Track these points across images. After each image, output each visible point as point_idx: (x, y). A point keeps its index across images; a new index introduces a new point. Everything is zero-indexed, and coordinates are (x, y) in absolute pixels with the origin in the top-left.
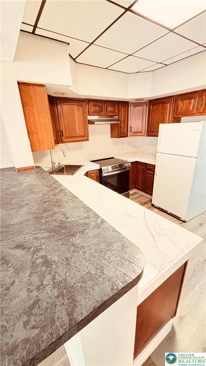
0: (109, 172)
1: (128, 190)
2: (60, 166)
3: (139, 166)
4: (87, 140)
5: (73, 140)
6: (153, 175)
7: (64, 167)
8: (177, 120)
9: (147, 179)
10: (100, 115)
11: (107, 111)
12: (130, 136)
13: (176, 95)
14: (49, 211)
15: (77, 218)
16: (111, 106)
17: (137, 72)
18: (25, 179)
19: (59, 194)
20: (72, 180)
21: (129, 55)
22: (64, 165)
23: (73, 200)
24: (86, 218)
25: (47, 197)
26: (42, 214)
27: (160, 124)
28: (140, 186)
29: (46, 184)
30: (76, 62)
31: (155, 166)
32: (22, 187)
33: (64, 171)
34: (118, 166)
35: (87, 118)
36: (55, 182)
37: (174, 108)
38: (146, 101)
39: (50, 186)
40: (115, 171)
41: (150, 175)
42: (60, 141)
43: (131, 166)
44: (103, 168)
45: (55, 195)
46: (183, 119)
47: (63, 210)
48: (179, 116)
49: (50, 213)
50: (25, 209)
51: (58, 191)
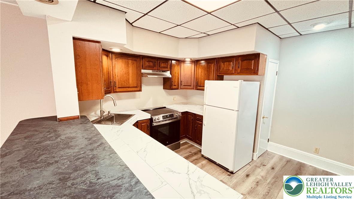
0: (159, 122)
1: (179, 139)
2: (109, 115)
3: (189, 116)
4: (140, 90)
5: (126, 90)
6: (202, 125)
7: (113, 116)
8: (221, 78)
9: (196, 129)
10: (153, 69)
11: (159, 66)
12: (181, 88)
13: (218, 58)
14: (80, 170)
15: (109, 178)
16: (163, 63)
17: (186, 38)
18: (64, 130)
19: (98, 148)
20: (119, 130)
21: (178, 25)
22: (114, 114)
23: (111, 155)
24: (120, 179)
25: (83, 152)
26: (71, 173)
27: (205, 81)
28: (191, 135)
29: (86, 137)
30: (133, 26)
31: (202, 116)
32: (59, 139)
33: (113, 120)
34: (169, 116)
35: (141, 71)
36: (96, 135)
37: (217, 68)
38: (194, 61)
39: (90, 139)
40: (166, 121)
41: (199, 125)
42: (112, 90)
43: (181, 116)
44: (154, 118)
45: (92, 150)
46: (225, 77)
47: (97, 168)
48: (223, 75)
49: (80, 172)
50: (52, 168)
51: (98, 144)
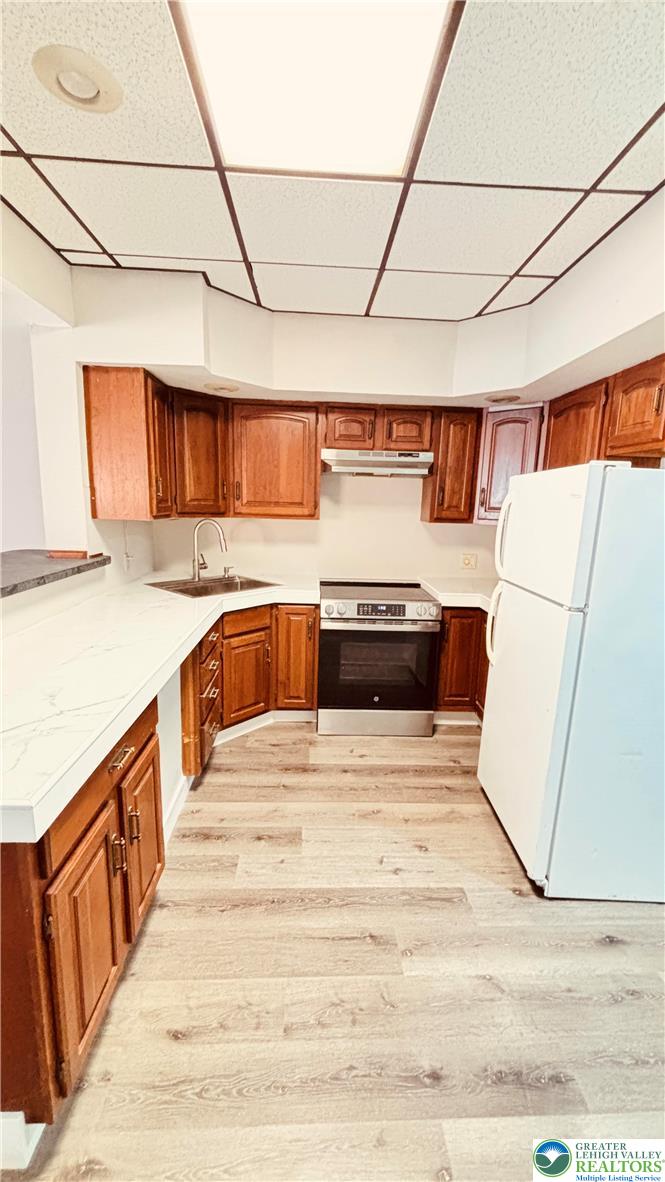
0: (346, 620)
4: (314, 516)
5: (269, 512)
10: (364, 447)
11: (389, 436)
12: (479, 518)
13: (615, 375)
16: (405, 422)
17: (479, 314)
30: (272, 310)
34: (384, 608)
38: (541, 405)
40: (368, 621)
42: (232, 509)
44: (324, 604)
